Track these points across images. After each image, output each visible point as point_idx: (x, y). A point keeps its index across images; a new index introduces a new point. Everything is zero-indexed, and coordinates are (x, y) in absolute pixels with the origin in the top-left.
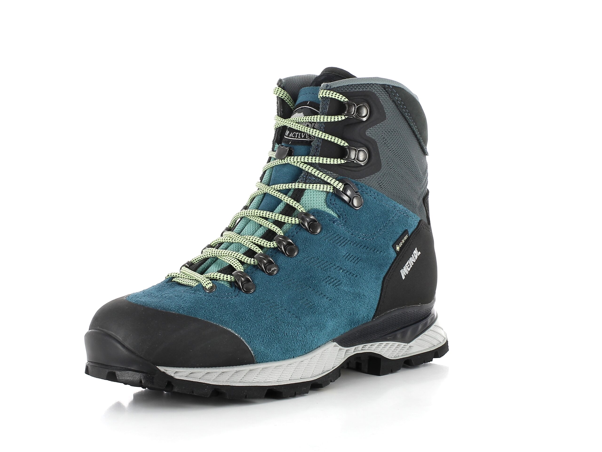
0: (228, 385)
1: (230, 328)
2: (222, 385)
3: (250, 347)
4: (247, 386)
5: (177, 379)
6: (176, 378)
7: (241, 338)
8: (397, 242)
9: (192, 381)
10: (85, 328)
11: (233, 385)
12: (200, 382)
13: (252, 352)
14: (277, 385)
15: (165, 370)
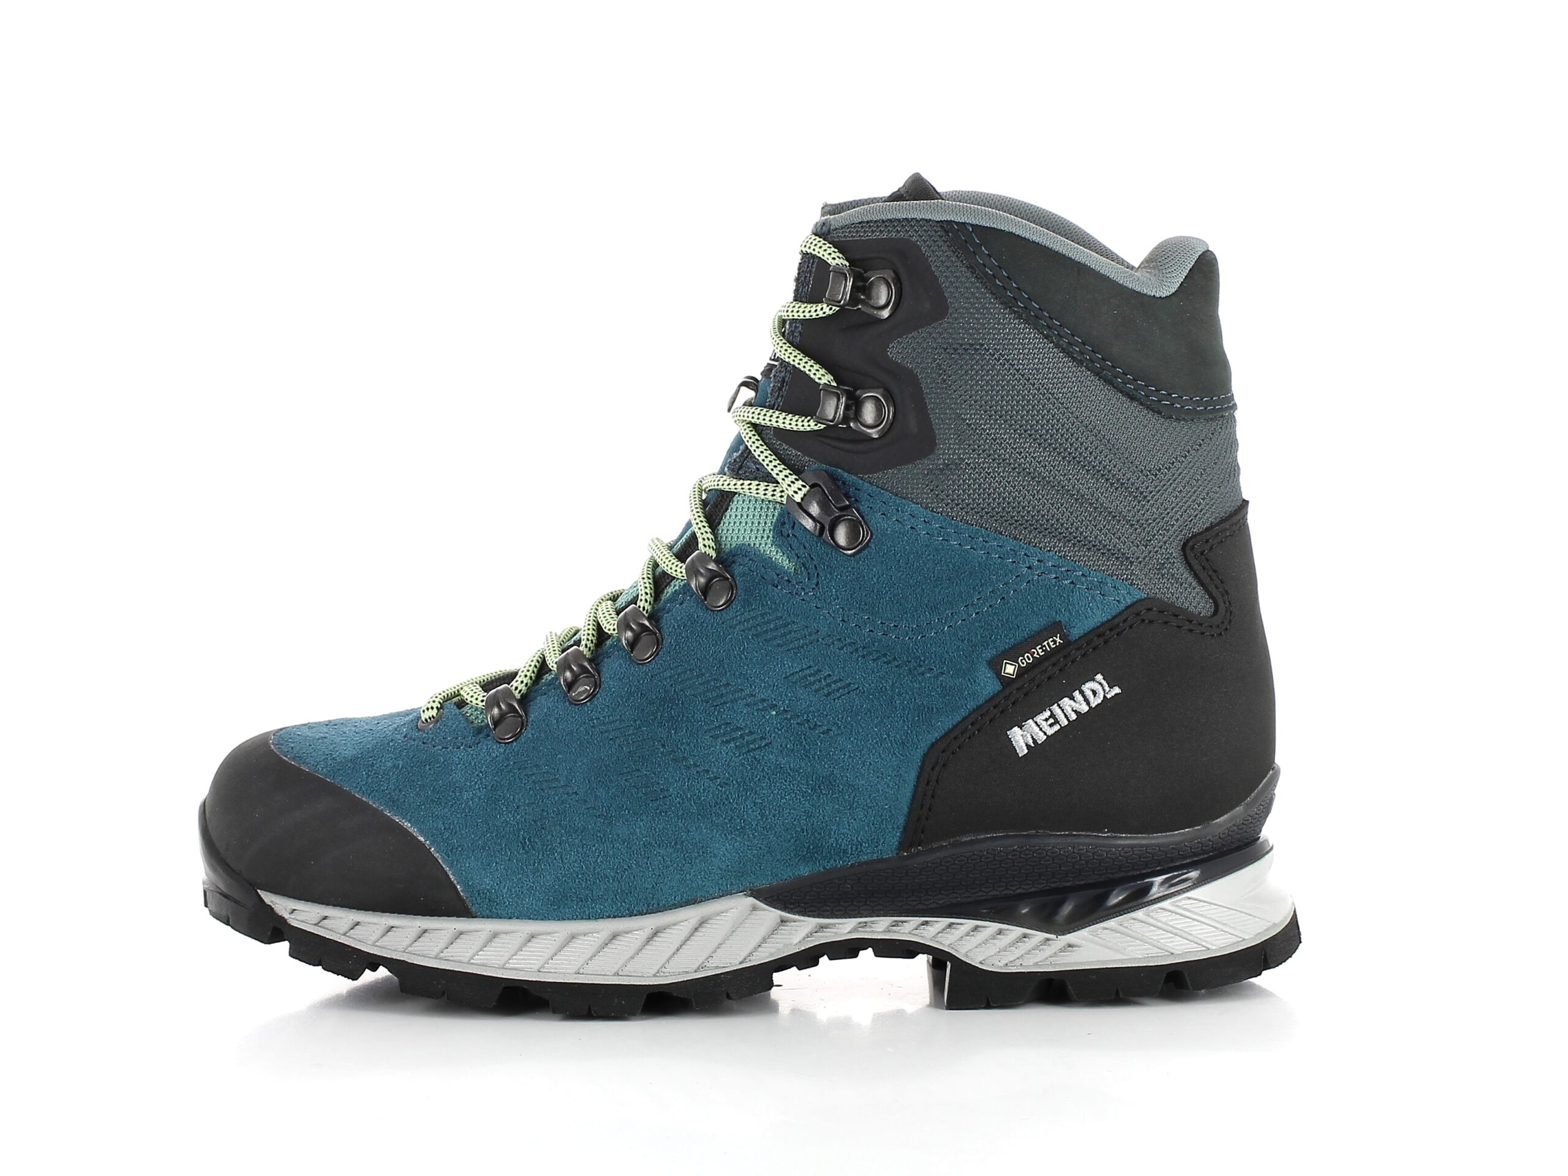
0: (402, 959)
1: (409, 822)
2: (389, 957)
3: (452, 874)
4: (447, 968)
5: (293, 926)
6: (291, 923)
7: (430, 848)
8: (1012, 654)
9: (324, 936)
10: (201, 787)
11: (415, 963)
12: (340, 941)
13: (458, 887)
14: (534, 980)
15: (272, 902)
